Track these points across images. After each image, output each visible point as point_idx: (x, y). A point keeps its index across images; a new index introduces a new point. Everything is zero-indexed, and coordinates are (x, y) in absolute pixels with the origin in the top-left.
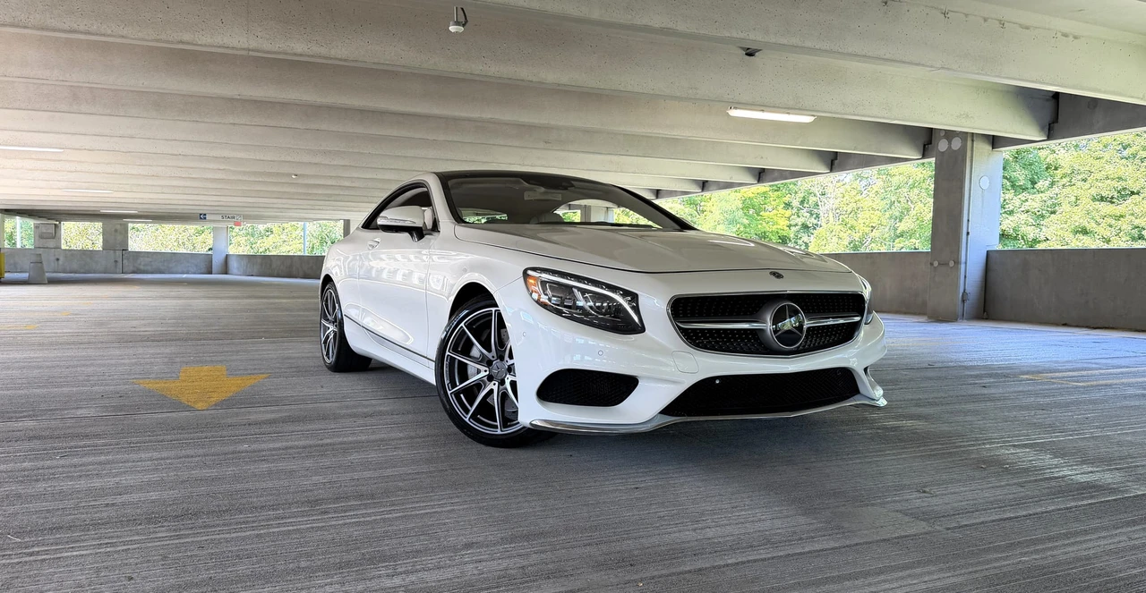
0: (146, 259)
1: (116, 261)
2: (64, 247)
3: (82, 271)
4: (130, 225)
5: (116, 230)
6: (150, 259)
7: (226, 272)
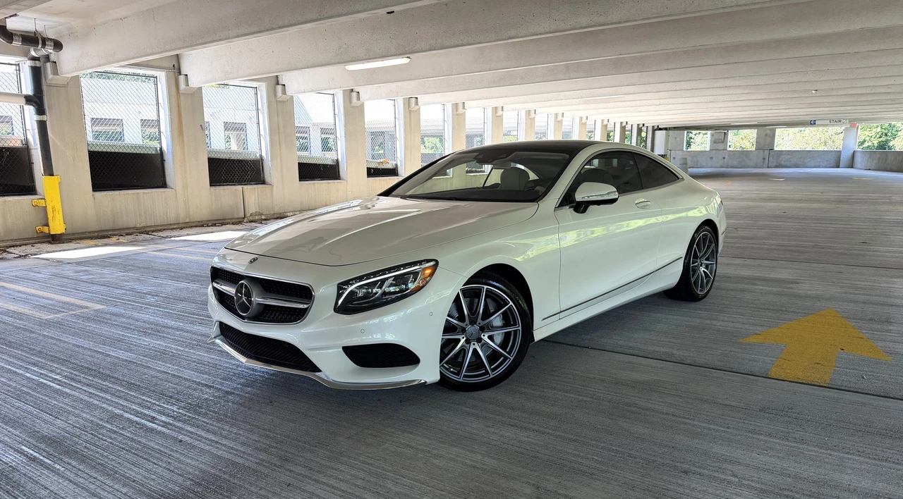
0: (787, 156)
1: (764, 159)
2: (729, 149)
4: (777, 131)
5: (766, 135)
6: (789, 157)
7: (851, 166)
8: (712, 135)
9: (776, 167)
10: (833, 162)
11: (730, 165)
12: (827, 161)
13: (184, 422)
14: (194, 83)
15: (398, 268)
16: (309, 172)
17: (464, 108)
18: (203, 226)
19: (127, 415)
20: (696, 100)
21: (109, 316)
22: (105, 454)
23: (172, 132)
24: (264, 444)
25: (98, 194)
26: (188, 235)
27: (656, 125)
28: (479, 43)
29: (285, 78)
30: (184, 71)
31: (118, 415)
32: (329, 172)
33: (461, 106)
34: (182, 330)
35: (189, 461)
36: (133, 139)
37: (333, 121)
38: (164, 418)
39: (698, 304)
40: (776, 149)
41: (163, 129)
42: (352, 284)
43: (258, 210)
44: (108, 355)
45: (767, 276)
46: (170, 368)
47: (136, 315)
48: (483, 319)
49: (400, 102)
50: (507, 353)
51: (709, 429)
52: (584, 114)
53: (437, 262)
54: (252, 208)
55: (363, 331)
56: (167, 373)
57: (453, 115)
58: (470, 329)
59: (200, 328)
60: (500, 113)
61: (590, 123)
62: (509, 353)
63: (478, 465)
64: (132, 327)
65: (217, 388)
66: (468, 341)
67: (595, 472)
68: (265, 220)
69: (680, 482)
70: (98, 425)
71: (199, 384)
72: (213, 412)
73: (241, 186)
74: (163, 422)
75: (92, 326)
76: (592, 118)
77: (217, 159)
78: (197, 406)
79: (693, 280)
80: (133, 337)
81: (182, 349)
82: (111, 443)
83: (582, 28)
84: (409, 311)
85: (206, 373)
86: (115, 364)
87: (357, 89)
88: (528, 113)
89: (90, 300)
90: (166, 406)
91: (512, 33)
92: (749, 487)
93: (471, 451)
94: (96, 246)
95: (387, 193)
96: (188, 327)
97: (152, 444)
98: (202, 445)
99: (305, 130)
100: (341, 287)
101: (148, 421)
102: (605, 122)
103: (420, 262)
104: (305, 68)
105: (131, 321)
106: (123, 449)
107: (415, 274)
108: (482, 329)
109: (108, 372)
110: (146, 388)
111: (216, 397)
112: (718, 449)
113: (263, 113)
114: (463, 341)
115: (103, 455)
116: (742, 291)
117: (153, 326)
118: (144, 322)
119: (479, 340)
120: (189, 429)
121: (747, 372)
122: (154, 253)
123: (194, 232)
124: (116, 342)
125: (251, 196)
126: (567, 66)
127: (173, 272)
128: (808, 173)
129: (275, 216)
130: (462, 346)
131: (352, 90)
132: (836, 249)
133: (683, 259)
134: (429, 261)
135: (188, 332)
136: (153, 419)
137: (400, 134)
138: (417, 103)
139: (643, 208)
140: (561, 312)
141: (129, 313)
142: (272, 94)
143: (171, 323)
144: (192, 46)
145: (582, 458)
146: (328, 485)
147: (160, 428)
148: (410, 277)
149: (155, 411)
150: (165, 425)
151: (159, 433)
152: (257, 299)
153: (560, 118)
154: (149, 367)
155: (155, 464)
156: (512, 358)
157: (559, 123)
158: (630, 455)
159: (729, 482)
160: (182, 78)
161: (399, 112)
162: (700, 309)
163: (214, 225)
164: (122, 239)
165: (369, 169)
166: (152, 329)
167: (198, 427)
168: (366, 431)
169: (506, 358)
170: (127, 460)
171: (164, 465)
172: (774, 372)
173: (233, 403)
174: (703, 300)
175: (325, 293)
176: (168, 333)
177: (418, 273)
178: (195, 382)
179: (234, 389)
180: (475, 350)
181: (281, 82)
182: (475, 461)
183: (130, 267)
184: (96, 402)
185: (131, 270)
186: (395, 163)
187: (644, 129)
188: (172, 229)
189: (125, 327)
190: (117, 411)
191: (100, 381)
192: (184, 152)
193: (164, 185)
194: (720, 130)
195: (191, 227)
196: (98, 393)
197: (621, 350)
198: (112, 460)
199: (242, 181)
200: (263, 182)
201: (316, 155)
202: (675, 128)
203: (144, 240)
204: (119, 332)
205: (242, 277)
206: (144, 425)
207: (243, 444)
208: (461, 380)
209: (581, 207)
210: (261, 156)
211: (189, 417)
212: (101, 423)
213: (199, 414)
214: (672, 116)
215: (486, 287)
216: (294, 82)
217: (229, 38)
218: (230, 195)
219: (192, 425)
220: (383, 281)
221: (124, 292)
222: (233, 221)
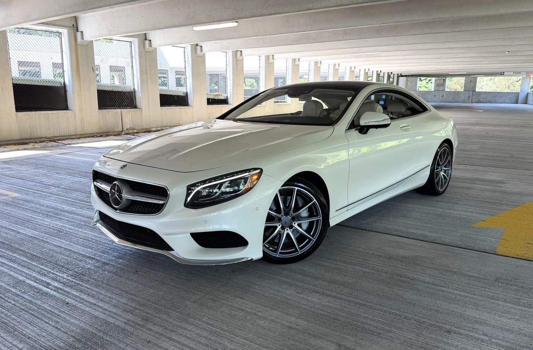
0: (484, 96)
1: (469, 97)
2: (446, 90)
3: (453, 102)
4: (478, 78)
5: (471, 81)
6: (486, 96)
7: (526, 103)
8: (436, 81)
9: (477, 102)
10: (514, 99)
11: (447, 100)
12: (510, 99)
13: (71, 287)
14: (88, 37)
15: (232, 174)
16: (167, 100)
17: (273, 59)
18: (93, 137)
19: (28, 281)
20: (429, 56)
21: (22, 202)
22: (9, 314)
23: (72, 71)
24: (131, 306)
25: (20, 114)
26: (83, 143)
27: (400, 73)
28: (287, 13)
29: (152, 35)
30: (80, 29)
31: (21, 282)
32: (181, 101)
33: (271, 57)
34: (74, 213)
35: (73, 320)
36: (47, 76)
37: (184, 66)
38: (56, 284)
39: (439, 198)
40: (477, 90)
41: (66, 69)
42: (198, 186)
43: (131, 126)
44: (18, 233)
45: (483, 178)
46: (63, 243)
47: (42, 201)
48: (294, 212)
49: (230, 54)
50: (311, 236)
51: (461, 295)
52: (352, 65)
53: (262, 170)
54: (127, 125)
55: (206, 222)
56: (61, 247)
57: (266, 63)
58: (284, 218)
59: (87, 212)
60: (297, 62)
61: (357, 70)
62: (313, 236)
63: (293, 326)
64: (38, 211)
65: (97, 260)
66: (283, 228)
67: (382, 332)
68: (136, 133)
69: (445, 340)
70: (5, 289)
71: (84, 256)
72: (93, 279)
73: (120, 110)
74: (55, 287)
75: (10, 209)
76: (358, 68)
77: (103, 90)
78: (81, 274)
79: (436, 181)
80: (38, 219)
81: (73, 228)
82: (14, 305)
83: (358, 3)
84: (241, 206)
85: (90, 248)
86: (23, 240)
87: (200, 44)
88: (316, 63)
89: (10, 190)
90: (58, 274)
91: (310, 6)
92: (498, 345)
93: (287, 314)
94: (18, 150)
95: (223, 117)
96: (79, 211)
97: (45, 306)
98: (83, 307)
99: (165, 72)
100: (190, 188)
101: (44, 286)
102: (367, 71)
103: (249, 170)
104: (165, 28)
105: (38, 206)
106: (23, 310)
107: (245, 179)
108: (293, 219)
109: (17, 246)
110: (44, 259)
111: (96, 267)
112: (470, 313)
113: (136, 59)
114: (279, 228)
115: (6, 315)
116: (468, 188)
117: (53, 210)
118: (47, 207)
119: (291, 227)
120: (75, 293)
121: (481, 250)
122: (59, 155)
123: (87, 141)
124: (25, 222)
125: (126, 117)
126: (345, 31)
127: (70, 169)
128: (498, 107)
129: (144, 131)
130: (278, 231)
131: (197, 45)
132: (526, 159)
133: (430, 166)
134: (255, 169)
135: (78, 215)
136: (48, 285)
137: (230, 76)
138: (241, 55)
139: (405, 130)
140: (349, 205)
141: (37, 200)
142: (142, 45)
143: (66, 208)
144: (85, 10)
145: (371, 319)
146: (179, 342)
147: (52, 292)
148: (241, 181)
149: (50, 278)
150: (57, 289)
151: (51, 296)
152: (127, 196)
153: (337, 67)
154: (48, 242)
155: (47, 323)
156: (315, 240)
157: (336, 71)
158: (406, 317)
159: (482, 341)
160: (79, 34)
161: (229, 60)
162: (441, 202)
163: (101, 136)
164: (36, 145)
165: (208, 99)
166: (52, 212)
167: (81, 291)
168: (207, 296)
169: (310, 240)
170: (25, 320)
171: (53, 324)
172: (500, 250)
173: (108, 271)
174: (442, 195)
175: (177, 193)
176: (64, 216)
177: (247, 178)
178: (82, 254)
179: (110, 260)
180: (288, 234)
181: (148, 38)
182: (291, 323)
183: (41, 166)
184: (6, 270)
185: (42, 168)
186: (226, 95)
187: (392, 76)
188: (72, 139)
189: (33, 211)
190: (21, 278)
191: (10, 253)
192: (80, 85)
193: (66, 108)
194: (442, 77)
195: (85, 137)
196: (8, 263)
197: (389, 232)
198: (14, 319)
199: (120, 106)
200: (136, 107)
201: (173, 89)
202: (412, 76)
203: (52, 146)
204: (29, 215)
205: (115, 179)
206: (41, 290)
207: (115, 306)
208: (277, 256)
209: (364, 130)
210: (134, 89)
211: (75, 283)
212: (8, 287)
213: (83, 281)
214: (412, 68)
215: (296, 188)
216: (157, 38)
217: (111, 5)
218: (113, 116)
219: (77, 290)
220: (221, 184)
221: (35, 184)
222: (115, 133)
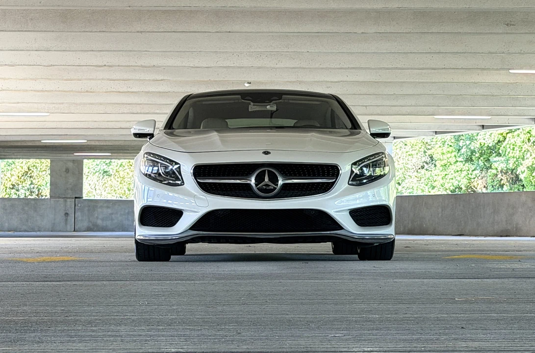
0: (105, 210)
1: (67, 214)
3: (25, 227)
4: (85, 161)
5: (67, 171)
100: (353, 166)
152: (282, 180)
